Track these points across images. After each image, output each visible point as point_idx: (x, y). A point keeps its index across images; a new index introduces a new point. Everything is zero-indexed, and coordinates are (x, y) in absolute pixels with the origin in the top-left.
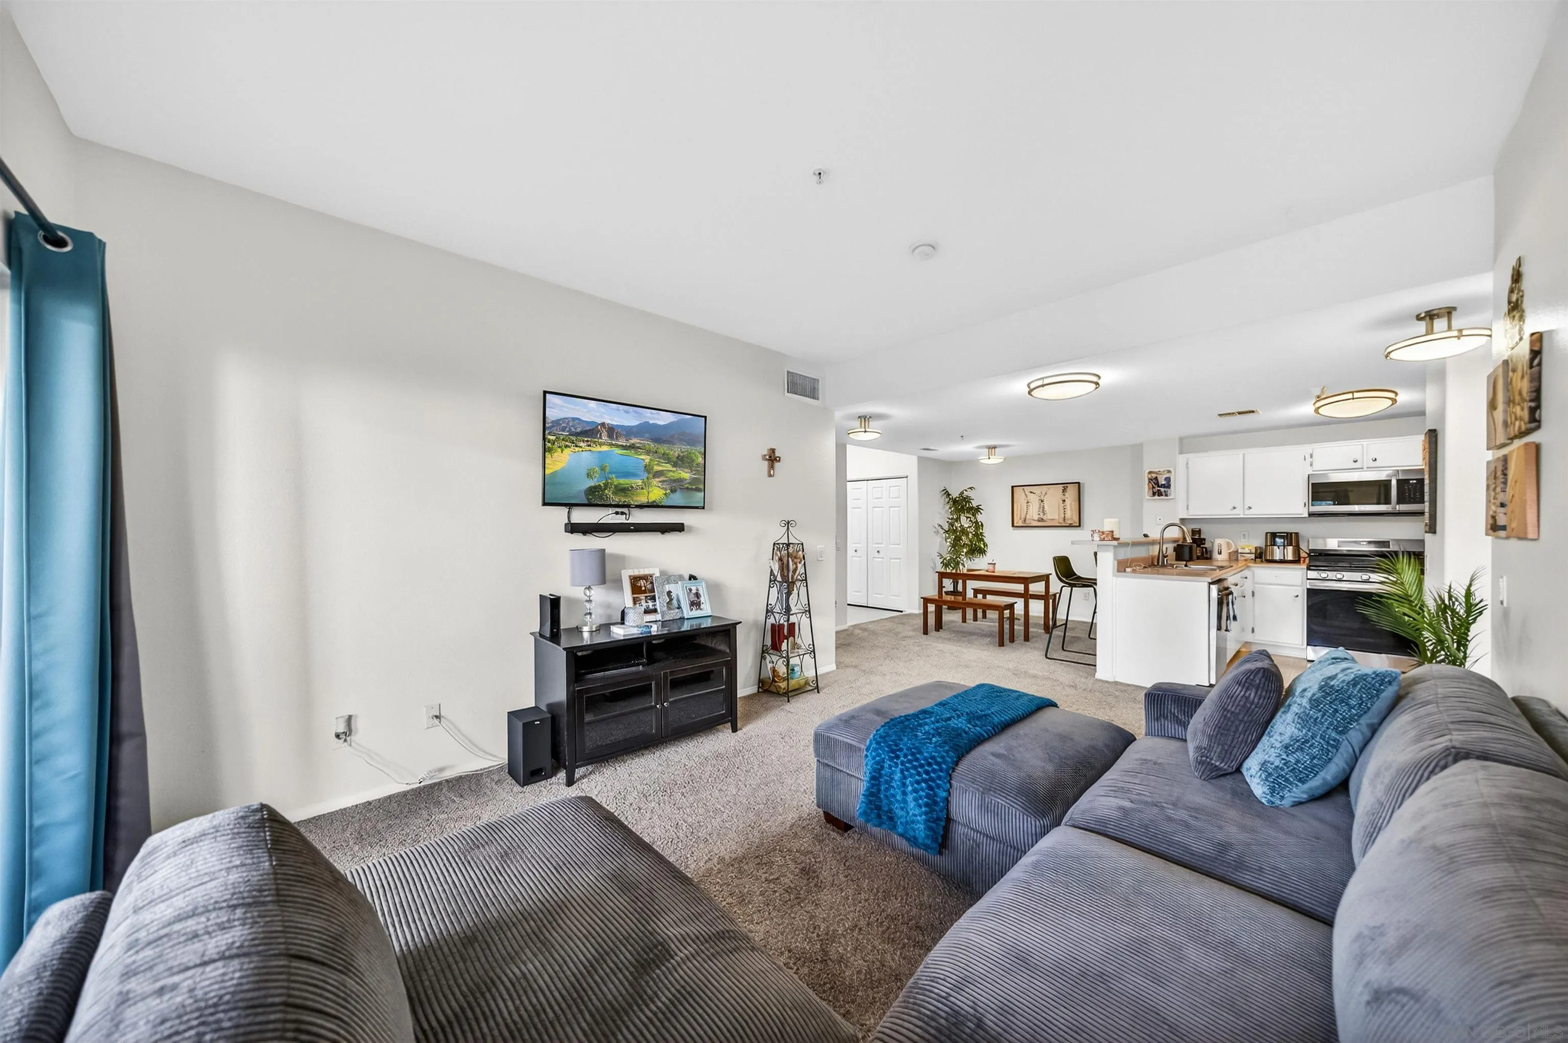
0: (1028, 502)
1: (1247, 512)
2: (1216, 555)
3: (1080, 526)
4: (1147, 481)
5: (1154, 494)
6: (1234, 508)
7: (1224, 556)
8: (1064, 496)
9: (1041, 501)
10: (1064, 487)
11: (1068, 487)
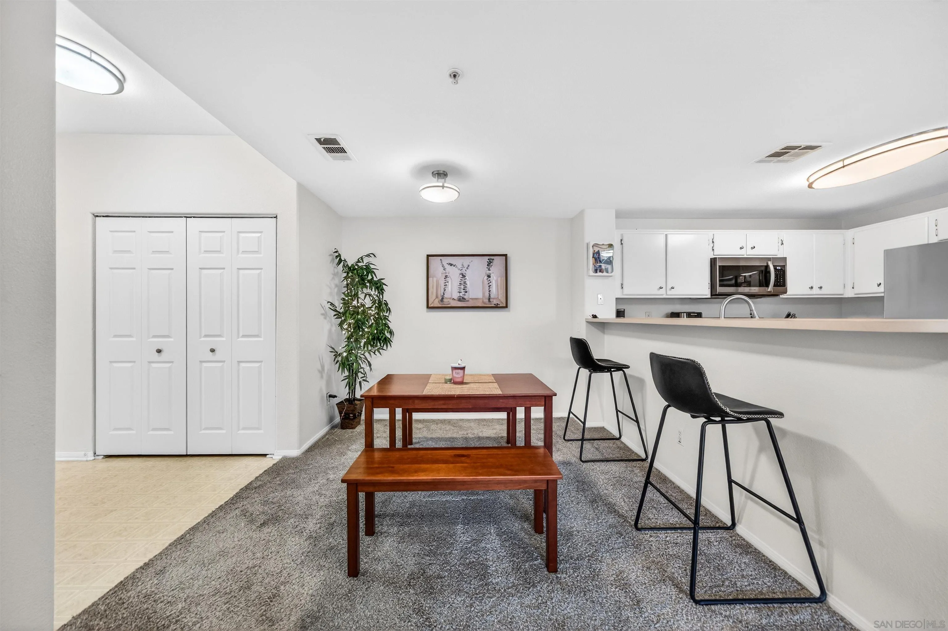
0: (446, 276)
1: (669, 292)
3: (506, 307)
5: (596, 271)
6: (660, 288)
8: (489, 270)
9: (463, 275)
10: (489, 259)
11: (493, 259)
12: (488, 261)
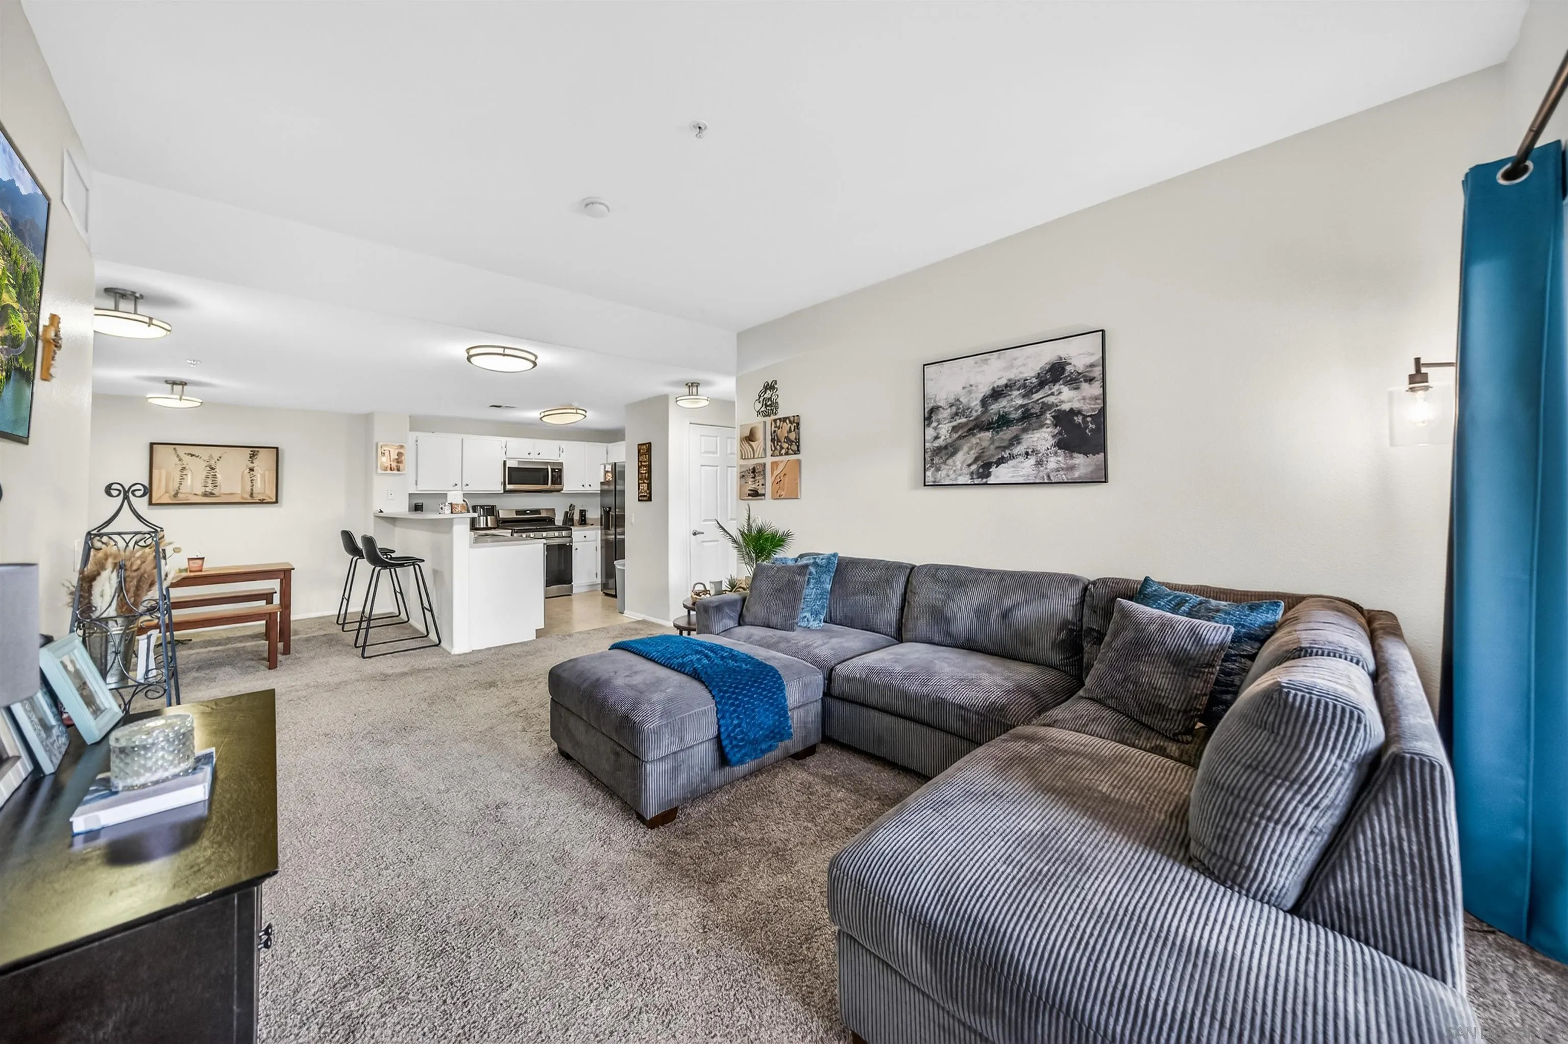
0: (183, 469)
1: (465, 488)
3: (276, 502)
5: (386, 468)
6: (455, 485)
8: (252, 463)
9: (211, 467)
10: (251, 452)
11: (258, 452)
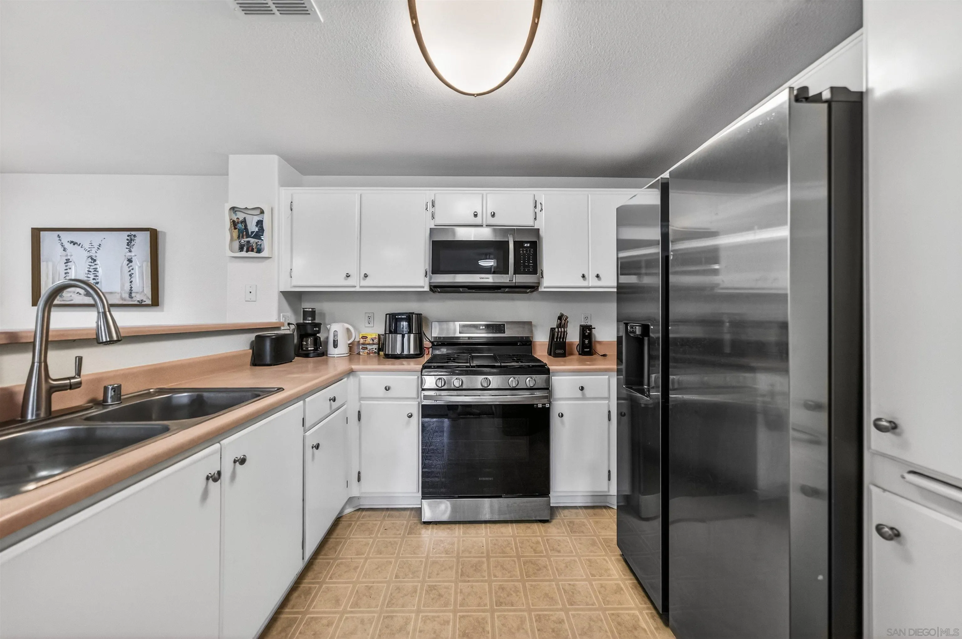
0: (68, 261)
1: (364, 283)
2: (332, 351)
3: (156, 305)
4: (228, 224)
5: (241, 249)
6: (348, 276)
7: (342, 349)
8: (130, 251)
9: (92, 259)
10: (128, 236)
11: (135, 236)
12: (128, 238)
